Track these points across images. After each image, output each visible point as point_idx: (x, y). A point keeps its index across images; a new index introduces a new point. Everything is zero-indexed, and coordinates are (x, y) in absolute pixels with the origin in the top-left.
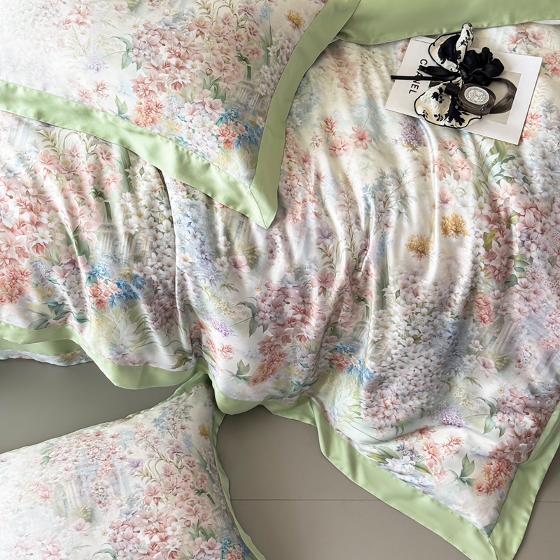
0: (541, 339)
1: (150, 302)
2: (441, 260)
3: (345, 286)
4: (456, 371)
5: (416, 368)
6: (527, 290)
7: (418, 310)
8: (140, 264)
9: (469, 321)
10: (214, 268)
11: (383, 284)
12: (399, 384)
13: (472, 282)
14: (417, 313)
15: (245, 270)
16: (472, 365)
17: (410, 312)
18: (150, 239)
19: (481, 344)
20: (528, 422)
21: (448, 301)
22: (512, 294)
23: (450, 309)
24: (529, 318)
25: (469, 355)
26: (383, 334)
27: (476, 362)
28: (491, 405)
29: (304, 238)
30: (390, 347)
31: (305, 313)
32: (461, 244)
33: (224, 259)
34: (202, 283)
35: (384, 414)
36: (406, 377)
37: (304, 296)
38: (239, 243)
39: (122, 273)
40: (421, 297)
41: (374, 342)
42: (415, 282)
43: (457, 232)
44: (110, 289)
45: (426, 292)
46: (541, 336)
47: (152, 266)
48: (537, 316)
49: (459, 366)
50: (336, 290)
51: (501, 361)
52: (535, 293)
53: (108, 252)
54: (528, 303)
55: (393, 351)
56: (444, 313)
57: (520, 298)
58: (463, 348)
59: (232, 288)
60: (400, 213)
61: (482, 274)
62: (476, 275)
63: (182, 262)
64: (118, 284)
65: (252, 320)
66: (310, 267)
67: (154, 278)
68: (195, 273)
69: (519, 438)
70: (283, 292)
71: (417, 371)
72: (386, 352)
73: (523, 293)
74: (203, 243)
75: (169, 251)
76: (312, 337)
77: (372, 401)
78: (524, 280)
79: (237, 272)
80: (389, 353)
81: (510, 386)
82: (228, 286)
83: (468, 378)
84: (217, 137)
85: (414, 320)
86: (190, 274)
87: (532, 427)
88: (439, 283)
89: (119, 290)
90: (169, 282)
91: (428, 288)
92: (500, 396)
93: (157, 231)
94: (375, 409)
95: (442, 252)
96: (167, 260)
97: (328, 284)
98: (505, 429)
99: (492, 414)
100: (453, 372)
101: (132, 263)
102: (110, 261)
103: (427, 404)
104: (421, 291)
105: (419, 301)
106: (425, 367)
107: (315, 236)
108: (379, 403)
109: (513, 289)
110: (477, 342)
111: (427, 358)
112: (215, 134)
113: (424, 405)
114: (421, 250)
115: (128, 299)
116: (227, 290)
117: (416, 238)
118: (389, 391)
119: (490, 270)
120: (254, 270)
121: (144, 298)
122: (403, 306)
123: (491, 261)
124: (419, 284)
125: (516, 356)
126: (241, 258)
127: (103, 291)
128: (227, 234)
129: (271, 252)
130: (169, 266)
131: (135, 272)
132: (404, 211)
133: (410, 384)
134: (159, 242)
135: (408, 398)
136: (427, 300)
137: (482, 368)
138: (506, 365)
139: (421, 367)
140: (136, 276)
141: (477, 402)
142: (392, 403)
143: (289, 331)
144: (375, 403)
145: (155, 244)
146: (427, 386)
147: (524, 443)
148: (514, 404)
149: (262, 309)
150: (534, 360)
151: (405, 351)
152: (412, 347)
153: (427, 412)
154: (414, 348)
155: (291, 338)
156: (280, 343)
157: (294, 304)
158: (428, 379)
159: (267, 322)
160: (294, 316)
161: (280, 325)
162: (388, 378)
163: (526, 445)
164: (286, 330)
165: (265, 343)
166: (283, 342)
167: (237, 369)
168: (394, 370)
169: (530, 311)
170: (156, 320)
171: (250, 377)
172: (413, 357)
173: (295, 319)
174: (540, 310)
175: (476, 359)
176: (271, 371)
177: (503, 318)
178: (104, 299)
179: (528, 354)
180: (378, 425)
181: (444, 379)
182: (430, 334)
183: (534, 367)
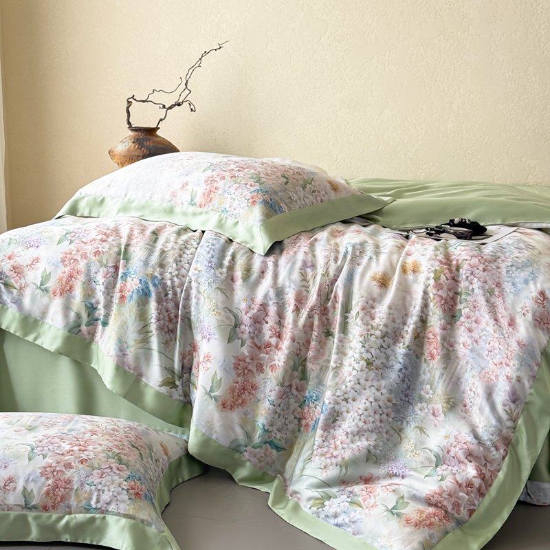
0: (483, 371)
1: (159, 301)
2: (397, 289)
3: (314, 306)
4: (407, 422)
5: (367, 400)
6: (469, 320)
7: (372, 332)
8: (162, 270)
9: (420, 362)
10: (215, 274)
11: (346, 309)
12: (351, 420)
13: (422, 311)
14: (371, 335)
15: (239, 283)
16: (423, 414)
17: (365, 332)
18: (176, 255)
19: (431, 389)
20: (471, 471)
21: (402, 333)
22: (458, 328)
23: (402, 341)
24: (472, 350)
25: (421, 403)
26: (342, 361)
27: (426, 410)
28: (437, 456)
29: (290, 264)
30: (346, 374)
31: (279, 336)
32: (416, 281)
33: (224, 270)
34: (202, 288)
35: (332, 454)
36: (357, 411)
37: (281, 315)
38: (241, 262)
39: (147, 272)
40: (377, 320)
41: (333, 369)
42: (373, 308)
43: (414, 271)
44: (133, 285)
45: (382, 315)
46: (483, 369)
47: (171, 273)
48: (479, 347)
49: (411, 416)
50: (308, 310)
51: (448, 402)
52: (476, 322)
53: (143, 258)
54: (470, 334)
55: (348, 379)
56: (398, 345)
57: (464, 330)
58: (415, 395)
59: (224, 293)
60: (371, 258)
61: (431, 305)
62: (425, 306)
63: (193, 270)
64: (141, 281)
65: (232, 331)
66: (290, 287)
67: (169, 283)
68: (200, 280)
69: (460, 485)
70: (264, 306)
71: (368, 404)
72: (342, 380)
73: (466, 324)
74: (213, 257)
75: (187, 266)
76: (281, 364)
77: (324, 441)
78: (467, 310)
79: (232, 285)
80: (344, 382)
81: (455, 433)
82: (221, 290)
83: (418, 427)
84: (248, 200)
85: (368, 341)
86: (196, 281)
87: (474, 477)
88: (394, 308)
89: (140, 285)
90: (179, 290)
91: (383, 312)
92: (445, 443)
93: (184, 253)
94: (325, 450)
95: (399, 283)
96: (183, 271)
97: (302, 305)
98: (446, 477)
99: (437, 466)
100: (405, 422)
101: (156, 267)
102: (142, 263)
103: (375, 447)
104: (377, 315)
105: (374, 324)
106: (376, 400)
107: (299, 264)
108: (330, 444)
109: (458, 323)
110: (428, 386)
111: (378, 390)
112: (248, 198)
113: (371, 447)
114: (384, 282)
115: (144, 295)
116: (219, 292)
117: (380, 273)
118: (341, 431)
119: (438, 299)
120: (246, 283)
121: (156, 295)
122: (360, 326)
123: (438, 290)
124: (377, 310)
125: (463, 400)
126: (239, 273)
127: (128, 287)
128: (233, 257)
129: (263, 272)
130: (183, 277)
131: (156, 274)
132: (375, 257)
133: (360, 420)
134: (182, 259)
135: (357, 437)
136: (381, 323)
137: (432, 417)
138: (452, 407)
139: (372, 399)
140: (156, 277)
141: (424, 452)
142: (342, 443)
143: (264, 357)
144: (326, 444)
145: (178, 259)
146: (377, 426)
147: (465, 493)
148: (457, 449)
149: (244, 322)
150: (477, 398)
151: (358, 377)
152: (365, 372)
153: (374, 458)
154: (366, 374)
155: (264, 367)
156: (254, 370)
157: (271, 324)
158: (377, 417)
159: (245, 336)
160: (270, 340)
161: (256, 345)
162: (342, 414)
163: (467, 497)
164: (262, 355)
165: (240, 360)
166: (257, 370)
167: (211, 384)
168: (347, 402)
169: (472, 343)
170: (158, 320)
171: (219, 396)
172: (365, 386)
173: (270, 344)
174: (481, 340)
175: (427, 407)
176: (240, 401)
177: (449, 354)
178: (126, 295)
179: (472, 394)
180: (324, 464)
181: (395, 428)
182: (382, 363)
183: (478, 408)
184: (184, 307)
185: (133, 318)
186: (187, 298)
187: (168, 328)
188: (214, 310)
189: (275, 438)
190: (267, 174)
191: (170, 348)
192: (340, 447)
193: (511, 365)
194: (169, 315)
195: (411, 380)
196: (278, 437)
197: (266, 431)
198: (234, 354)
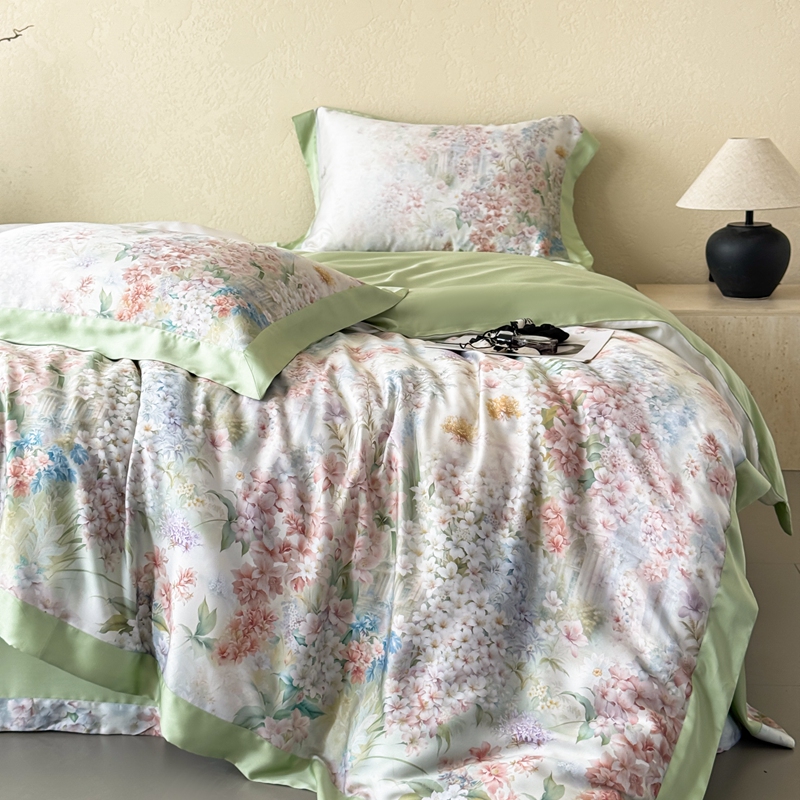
0: (641, 565)
1: (89, 487)
2: (489, 443)
3: (359, 479)
4: (528, 652)
5: (465, 624)
6: (609, 486)
7: (460, 515)
8: (85, 433)
9: (537, 556)
10: (184, 436)
11: (411, 480)
12: (442, 659)
13: (533, 477)
14: (459, 520)
15: (225, 448)
16: (551, 639)
17: (449, 516)
18: (106, 406)
19: (559, 597)
20: (644, 723)
21: (504, 513)
22: (591, 500)
23: (507, 525)
24: (618, 533)
25: (545, 620)
26: (414, 565)
27: (556, 632)
28: (586, 704)
29: (307, 411)
30: (424, 585)
31: (303, 531)
32: (513, 428)
33: (198, 428)
34: (164, 461)
35: (418, 717)
36: (450, 645)
37: (303, 497)
38: (221, 413)
39: (60, 439)
40: (465, 496)
41: (402, 578)
42: (455, 476)
43: (508, 413)
44: (38, 464)
45: (471, 487)
46: (640, 561)
47: (102, 438)
48: (629, 527)
49: (532, 642)
50: (348, 485)
51: (591, 616)
52: (620, 489)
53: (49, 414)
54: (613, 508)
55: (429, 593)
56: (500, 531)
57: (602, 503)
58: (535, 609)
59: (205, 467)
60: (434, 395)
61: (546, 466)
62: (536, 468)
63: (143, 431)
64: (51, 454)
65: (225, 528)
66: (313, 449)
67: (101, 455)
68: (158, 447)
69: (634, 748)
70: (273, 484)
71: (467, 631)
72: (419, 595)
73: (604, 493)
74: (174, 406)
75: (128, 424)
76: (312, 576)
77: (401, 698)
78: (602, 471)
79: (214, 452)
80: (423, 598)
81: (609, 664)
82: (198, 462)
83: (547, 660)
84: (212, 308)
85: (455, 530)
86: (151, 449)
87: (653, 732)
88: (488, 474)
89: (51, 463)
90: (120, 466)
91: (472, 481)
92: (596, 681)
93: (118, 401)
94: (405, 711)
95: (489, 434)
96: (124, 434)
97: (337, 478)
98: (609, 736)
99: (588, 720)
100: (524, 653)
101: (75, 429)
102: (48, 425)
103: (486, 698)
104: (464, 488)
105: (461, 502)
106: (478, 624)
107: (321, 411)
108: (412, 701)
109: (590, 492)
110: (554, 594)
111: (480, 607)
112: (210, 304)
113: (482, 700)
114: (464, 434)
115: (60, 480)
116: (197, 467)
117: (455, 419)
118: (426, 678)
119: (555, 456)
120: (237, 447)
121: (82, 478)
122: (439, 507)
123: (554, 442)
124: (461, 478)
125: (612, 611)
126: (222, 432)
127: (28, 468)
128: (208, 404)
129: (263, 428)
130: (125, 443)
131: (77, 441)
132: (439, 393)
133: (457, 657)
134: (117, 412)
135: (455, 686)
136: (472, 500)
137: (566, 641)
138: (598, 623)
139: (472, 623)
140: (78, 447)
141: (564, 699)
142: (432, 697)
143: (281, 568)
144: (405, 701)
145: (111, 413)
146: (484, 664)
147: (643, 759)
148: (618, 690)
149: (243, 512)
150: (637, 608)
151: (447, 589)
152: (456, 580)
153: (488, 716)
154: (459, 583)
155: (282, 584)
156: (266, 590)
157: (288, 512)
158: (484, 650)
159: (248, 536)
160: (288, 538)
161: (267, 549)
162: (424, 650)
163: (647, 765)
164: (277, 564)
165: (242, 576)
166: (271, 589)
167: (198, 621)
168: (432, 631)
169: (618, 521)
170: (91, 520)
171: (215, 640)
172: (459, 602)
173: (289, 545)
174: (631, 517)
175: (556, 627)
176: (249, 644)
177: (583, 540)
178: (26, 481)
179: (628, 601)
180: (409, 736)
181: (511, 664)
182: (481, 563)
183: (640, 623)
184: (134, 494)
185: (45, 519)
186: (138, 478)
187: (107, 531)
188: (191, 498)
189: (308, 697)
190: (228, 262)
191: (113, 564)
192: (431, 704)
193: (687, 553)
194: (106, 509)
195: (526, 585)
196: (313, 696)
197: (295, 688)
198: (234, 568)
